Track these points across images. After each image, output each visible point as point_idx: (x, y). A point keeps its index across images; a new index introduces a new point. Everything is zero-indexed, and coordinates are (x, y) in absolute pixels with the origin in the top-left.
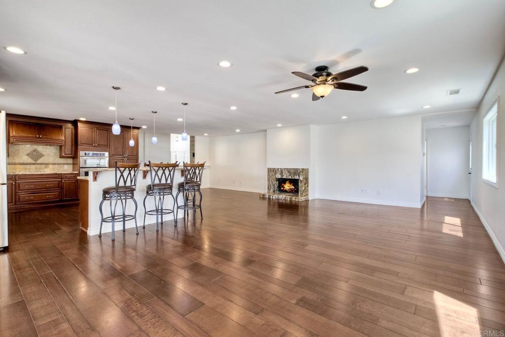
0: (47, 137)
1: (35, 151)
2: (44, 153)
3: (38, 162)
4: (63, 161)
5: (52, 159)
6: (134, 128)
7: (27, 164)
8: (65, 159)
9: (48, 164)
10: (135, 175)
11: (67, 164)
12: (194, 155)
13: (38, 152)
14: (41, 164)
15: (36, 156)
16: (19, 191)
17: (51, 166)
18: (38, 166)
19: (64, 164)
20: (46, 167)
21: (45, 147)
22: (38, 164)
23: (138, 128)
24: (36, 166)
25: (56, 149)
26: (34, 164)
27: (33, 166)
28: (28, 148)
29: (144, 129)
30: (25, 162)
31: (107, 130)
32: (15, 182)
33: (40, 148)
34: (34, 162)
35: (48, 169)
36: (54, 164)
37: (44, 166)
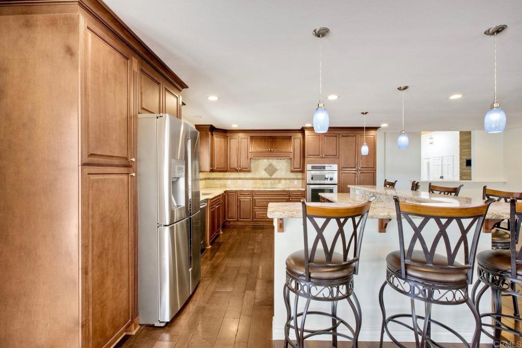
0: (278, 150)
1: (271, 165)
2: (278, 168)
3: (273, 177)
4: (293, 175)
5: (284, 174)
6: (368, 129)
7: (265, 179)
8: (296, 173)
9: (280, 179)
10: (355, 234)
11: (297, 179)
12: (469, 163)
13: (273, 167)
14: (275, 179)
15: (271, 170)
16: (256, 208)
17: (283, 181)
18: (273, 181)
19: (294, 179)
20: (279, 183)
21: (278, 161)
22: (273, 179)
23: (375, 128)
24: (272, 181)
25: (287, 162)
26: (269, 179)
27: (269, 181)
28: (264, 163)
29: (385, 128)
30: (264, 177)
31: (336, 136)
32: (253, 198)
33: (275, 162)
34: (269, 177)
35: (281, 184)
36: (286, 179)
37: (277, 181)
